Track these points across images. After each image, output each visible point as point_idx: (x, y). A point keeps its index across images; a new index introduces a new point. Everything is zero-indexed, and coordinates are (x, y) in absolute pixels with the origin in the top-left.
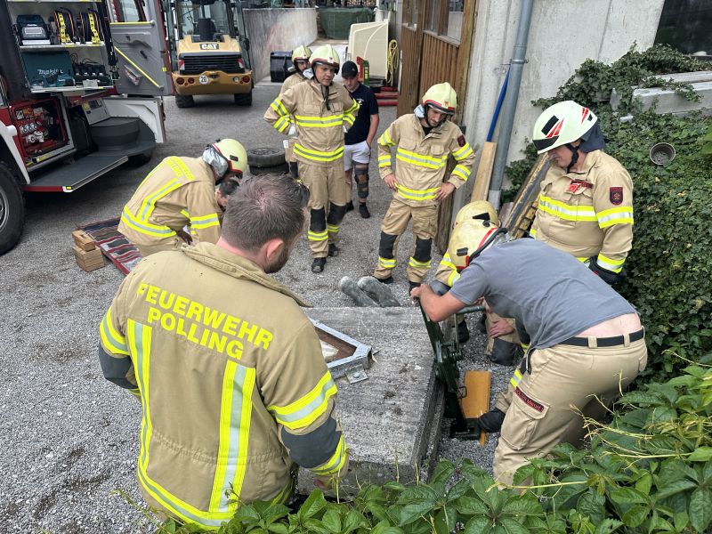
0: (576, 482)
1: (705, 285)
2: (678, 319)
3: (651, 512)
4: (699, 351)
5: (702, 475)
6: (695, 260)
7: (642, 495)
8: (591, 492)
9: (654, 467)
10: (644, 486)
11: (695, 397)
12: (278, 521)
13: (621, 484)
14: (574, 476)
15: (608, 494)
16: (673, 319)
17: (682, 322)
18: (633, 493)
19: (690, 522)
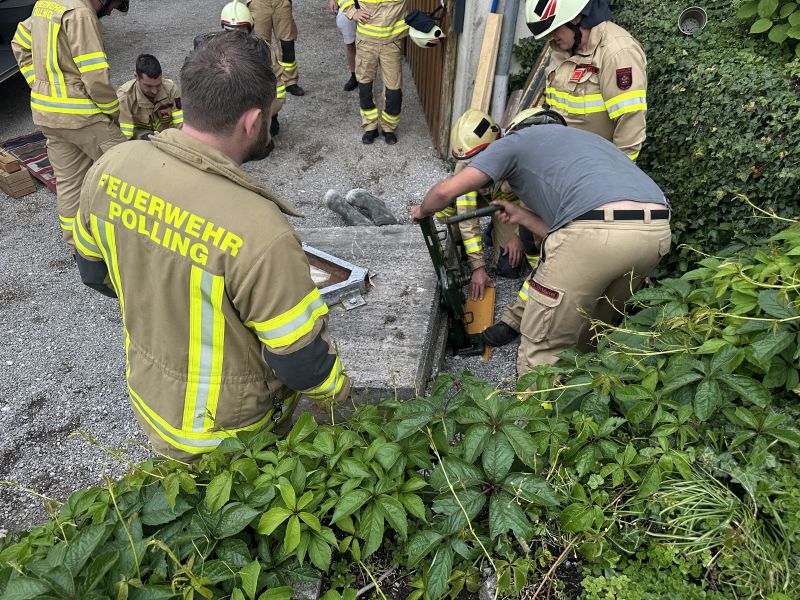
0: (581, 384)
1: (728, 174)
2: (696, 214)
3: (656, 407)
4: (716, 247)
5: (709, 368)
6: (720, 146)
7: (647, 390)
8: (595, 393)
9: (661, 363)
10: (650, 382)
11: (708, 289)
12: (265, 449)
13: (627, 383)
14: (579, 379)
15: (613, 393)
16: (692, 214)
17: (700, 218)
18: (638, 390)
19: (694, 413)
